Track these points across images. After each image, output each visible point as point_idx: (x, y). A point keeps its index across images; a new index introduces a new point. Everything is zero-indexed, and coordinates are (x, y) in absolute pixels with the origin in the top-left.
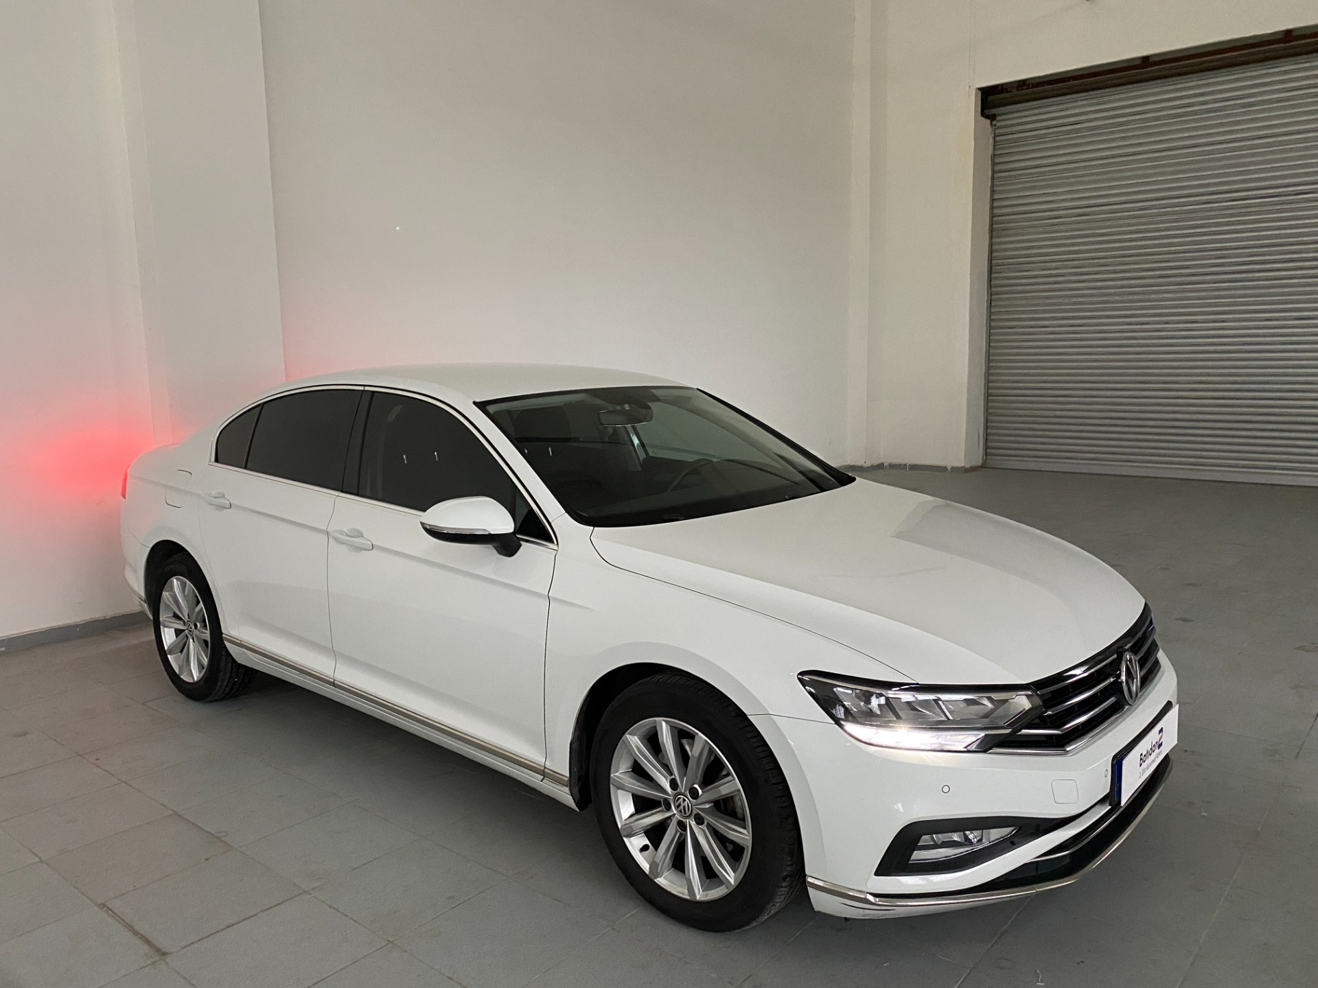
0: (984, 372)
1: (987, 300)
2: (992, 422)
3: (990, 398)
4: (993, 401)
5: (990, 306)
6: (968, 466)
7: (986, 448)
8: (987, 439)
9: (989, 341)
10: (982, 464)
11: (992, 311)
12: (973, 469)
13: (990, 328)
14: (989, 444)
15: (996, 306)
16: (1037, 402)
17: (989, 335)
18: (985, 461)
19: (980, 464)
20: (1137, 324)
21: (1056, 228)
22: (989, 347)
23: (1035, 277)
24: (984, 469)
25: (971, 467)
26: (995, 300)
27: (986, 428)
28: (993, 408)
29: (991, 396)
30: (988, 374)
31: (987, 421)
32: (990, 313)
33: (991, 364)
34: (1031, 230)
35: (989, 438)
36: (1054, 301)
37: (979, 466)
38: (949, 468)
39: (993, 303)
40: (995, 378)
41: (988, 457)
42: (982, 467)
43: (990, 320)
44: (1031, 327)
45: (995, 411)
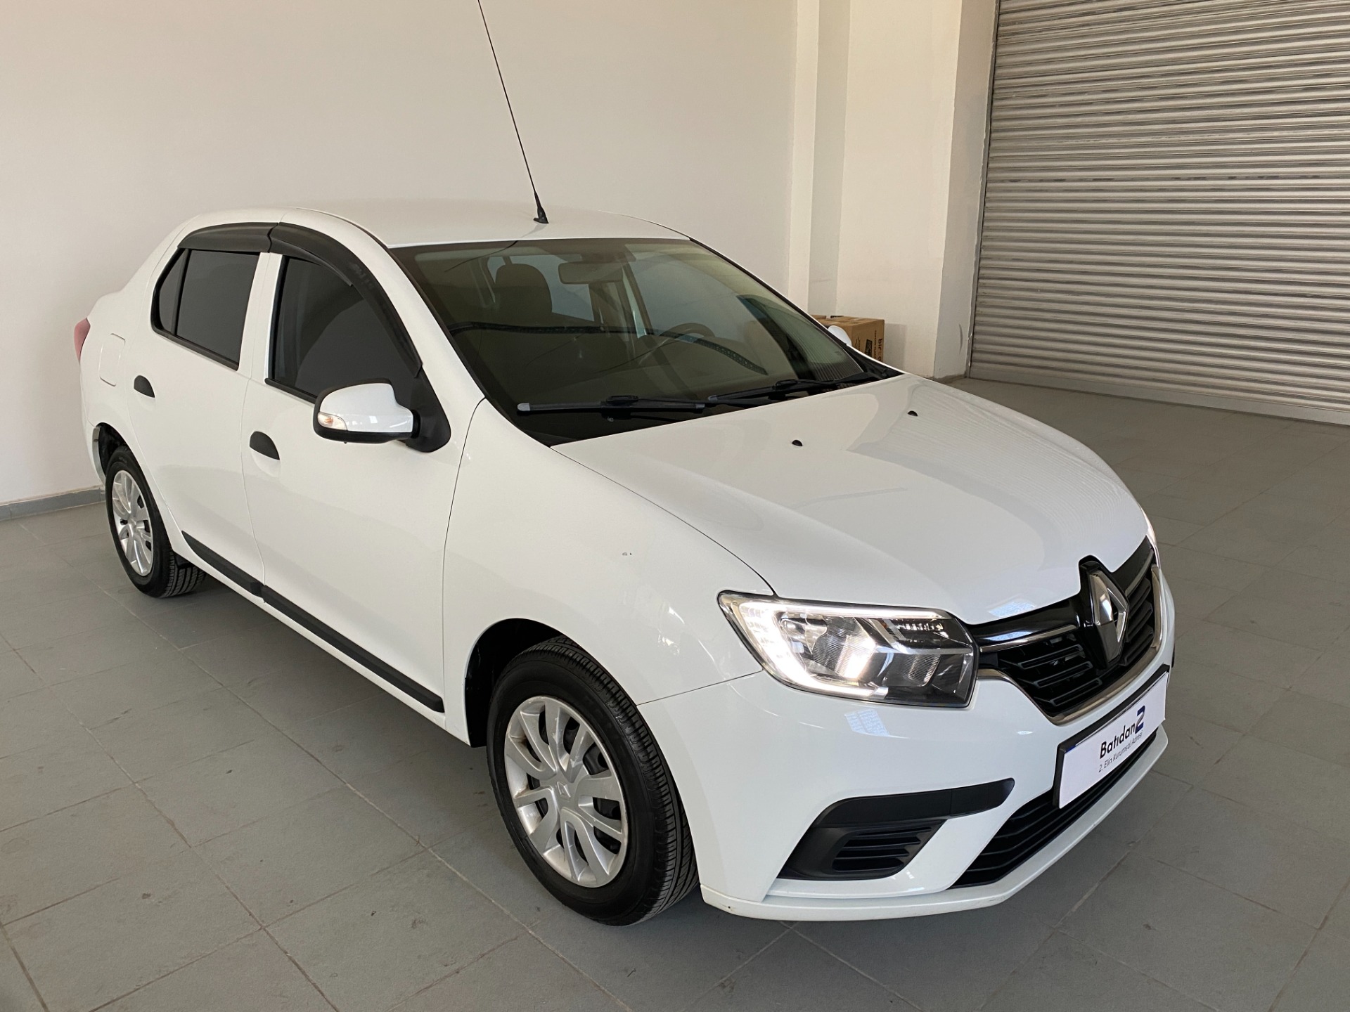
0: (976, 243)
1: (985, 141)
2: (982, 314)
3: (980, 281)
4: (985, 286)
5: (989, 148)
6: (940, 376)
7: (972, 351)
8: (973, 341)
9: (985, 200)
10: (966, 373)
11: (991, 155)
12: (950, 379)
13: (986, 181)
14: (978, 346)
15: (996, 150)
17: (986, 189)
18: (970, 369)
19: (962, 371)
20: (1189, 179)
21: (1085, 30)
22: (984, 208)
23: (1052, 106)
24: (966, 380)
25: (945, 378)
26: (995, 140)
27: (974, 324)
28: (983, 295)
29: (983, 278)
30: (980, 248)
31: (975, 315)
32: (988, 158)
34: (1052, 34)
35: (977, 337)
36: (1073, 142)
39: (993, 145)
40: (989, 253)
41: (974, 364)
42: (965, 376)
43: (987, 169)
44: (1041, 181)
45: (986, 300)
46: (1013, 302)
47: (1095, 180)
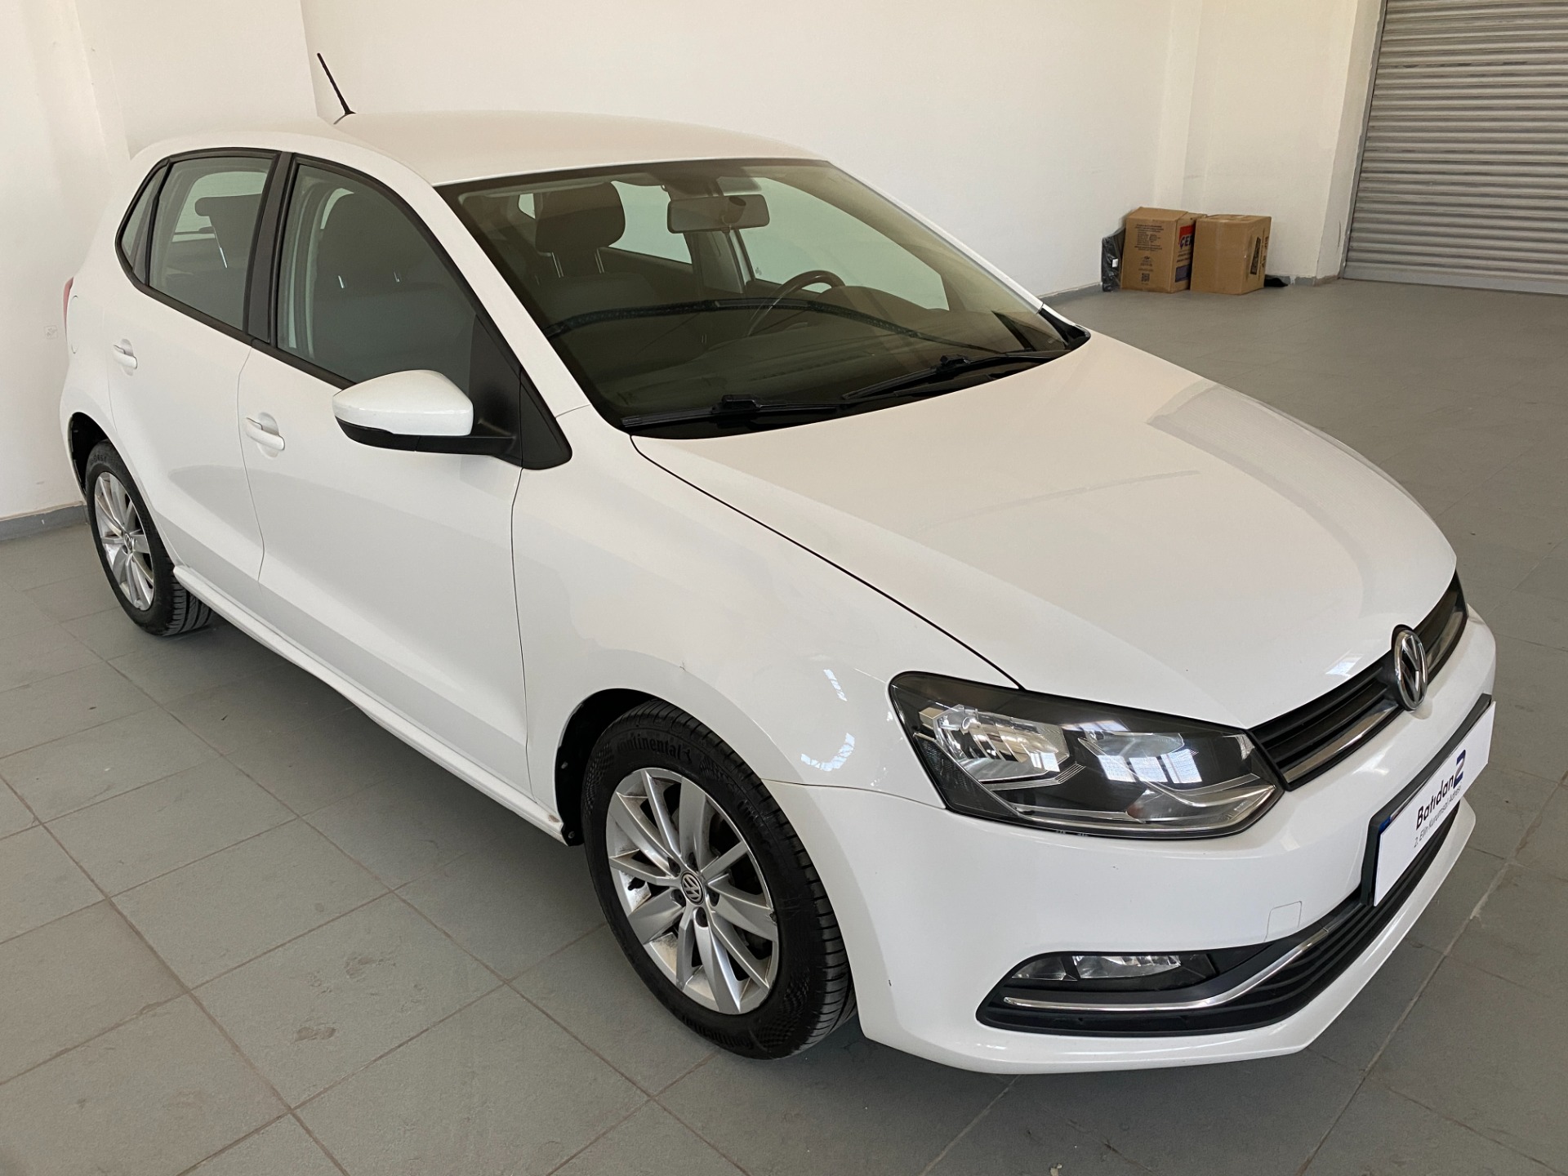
0: (1360, 134)
1: (1379, 24)
2: (1363, 210)
3: (1363, 175)
4: (1367, 180)
5: (1383, 31)
6: (1319, 277)
7: (1348, 251)
8: (1350, 239)
9: (1374, 87)
10: (1339, 273)
11: (1384, 39)
12: (1327, 281)
13: (1378, 66)
14: (1354, 244)
15: (1392, 32)
16: (1435, 183)
17: (1376, 76)
18: (1343, 270)
19: (1336, 274)
22: (1373, 96)
24: (1341, 281)
25: (1324, 278)
26: (1393, 22)
27: (1353, 220)
28: (1366, 190)
29: (1365, 172)
30: (1365, 137)
31: (1354, 210)
32: (1381, 42)
33: (1371, 124)
35: (1355, 235)
37: (1334, 277)
38: (1293, 279)
39: (1388, 27)
40: (1374, 144)
41: (1349, 263)
42: (1340, 277)
43: (1379, 53)
44: (1443, 66)
45: (1369, 195)
46: (1402, 196)
47: (1505, 64)
